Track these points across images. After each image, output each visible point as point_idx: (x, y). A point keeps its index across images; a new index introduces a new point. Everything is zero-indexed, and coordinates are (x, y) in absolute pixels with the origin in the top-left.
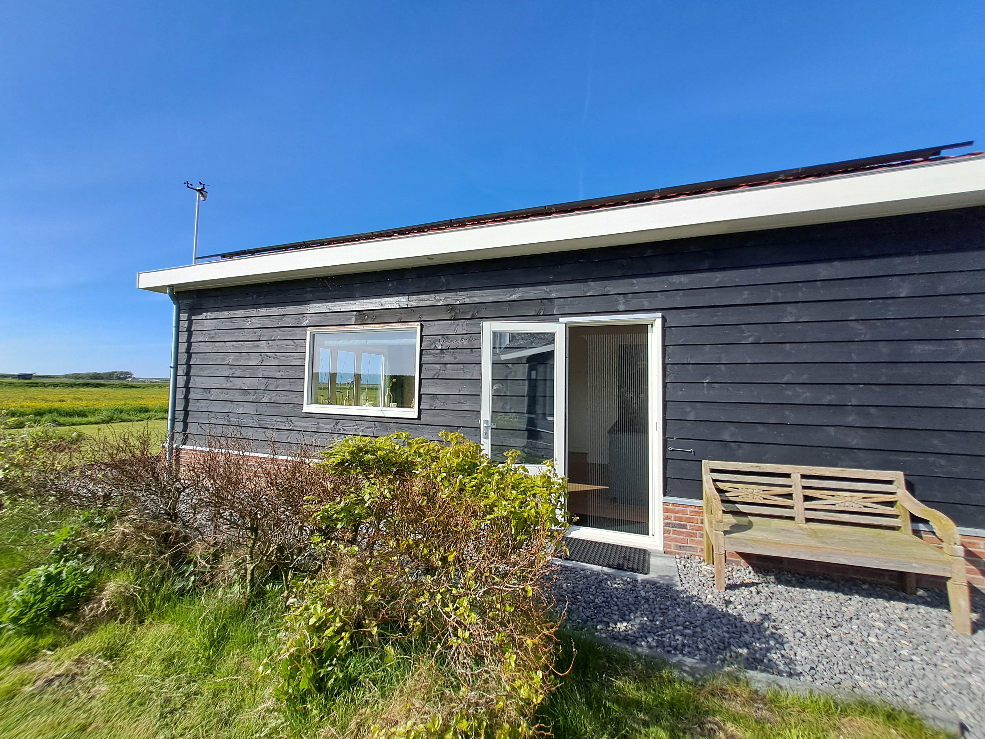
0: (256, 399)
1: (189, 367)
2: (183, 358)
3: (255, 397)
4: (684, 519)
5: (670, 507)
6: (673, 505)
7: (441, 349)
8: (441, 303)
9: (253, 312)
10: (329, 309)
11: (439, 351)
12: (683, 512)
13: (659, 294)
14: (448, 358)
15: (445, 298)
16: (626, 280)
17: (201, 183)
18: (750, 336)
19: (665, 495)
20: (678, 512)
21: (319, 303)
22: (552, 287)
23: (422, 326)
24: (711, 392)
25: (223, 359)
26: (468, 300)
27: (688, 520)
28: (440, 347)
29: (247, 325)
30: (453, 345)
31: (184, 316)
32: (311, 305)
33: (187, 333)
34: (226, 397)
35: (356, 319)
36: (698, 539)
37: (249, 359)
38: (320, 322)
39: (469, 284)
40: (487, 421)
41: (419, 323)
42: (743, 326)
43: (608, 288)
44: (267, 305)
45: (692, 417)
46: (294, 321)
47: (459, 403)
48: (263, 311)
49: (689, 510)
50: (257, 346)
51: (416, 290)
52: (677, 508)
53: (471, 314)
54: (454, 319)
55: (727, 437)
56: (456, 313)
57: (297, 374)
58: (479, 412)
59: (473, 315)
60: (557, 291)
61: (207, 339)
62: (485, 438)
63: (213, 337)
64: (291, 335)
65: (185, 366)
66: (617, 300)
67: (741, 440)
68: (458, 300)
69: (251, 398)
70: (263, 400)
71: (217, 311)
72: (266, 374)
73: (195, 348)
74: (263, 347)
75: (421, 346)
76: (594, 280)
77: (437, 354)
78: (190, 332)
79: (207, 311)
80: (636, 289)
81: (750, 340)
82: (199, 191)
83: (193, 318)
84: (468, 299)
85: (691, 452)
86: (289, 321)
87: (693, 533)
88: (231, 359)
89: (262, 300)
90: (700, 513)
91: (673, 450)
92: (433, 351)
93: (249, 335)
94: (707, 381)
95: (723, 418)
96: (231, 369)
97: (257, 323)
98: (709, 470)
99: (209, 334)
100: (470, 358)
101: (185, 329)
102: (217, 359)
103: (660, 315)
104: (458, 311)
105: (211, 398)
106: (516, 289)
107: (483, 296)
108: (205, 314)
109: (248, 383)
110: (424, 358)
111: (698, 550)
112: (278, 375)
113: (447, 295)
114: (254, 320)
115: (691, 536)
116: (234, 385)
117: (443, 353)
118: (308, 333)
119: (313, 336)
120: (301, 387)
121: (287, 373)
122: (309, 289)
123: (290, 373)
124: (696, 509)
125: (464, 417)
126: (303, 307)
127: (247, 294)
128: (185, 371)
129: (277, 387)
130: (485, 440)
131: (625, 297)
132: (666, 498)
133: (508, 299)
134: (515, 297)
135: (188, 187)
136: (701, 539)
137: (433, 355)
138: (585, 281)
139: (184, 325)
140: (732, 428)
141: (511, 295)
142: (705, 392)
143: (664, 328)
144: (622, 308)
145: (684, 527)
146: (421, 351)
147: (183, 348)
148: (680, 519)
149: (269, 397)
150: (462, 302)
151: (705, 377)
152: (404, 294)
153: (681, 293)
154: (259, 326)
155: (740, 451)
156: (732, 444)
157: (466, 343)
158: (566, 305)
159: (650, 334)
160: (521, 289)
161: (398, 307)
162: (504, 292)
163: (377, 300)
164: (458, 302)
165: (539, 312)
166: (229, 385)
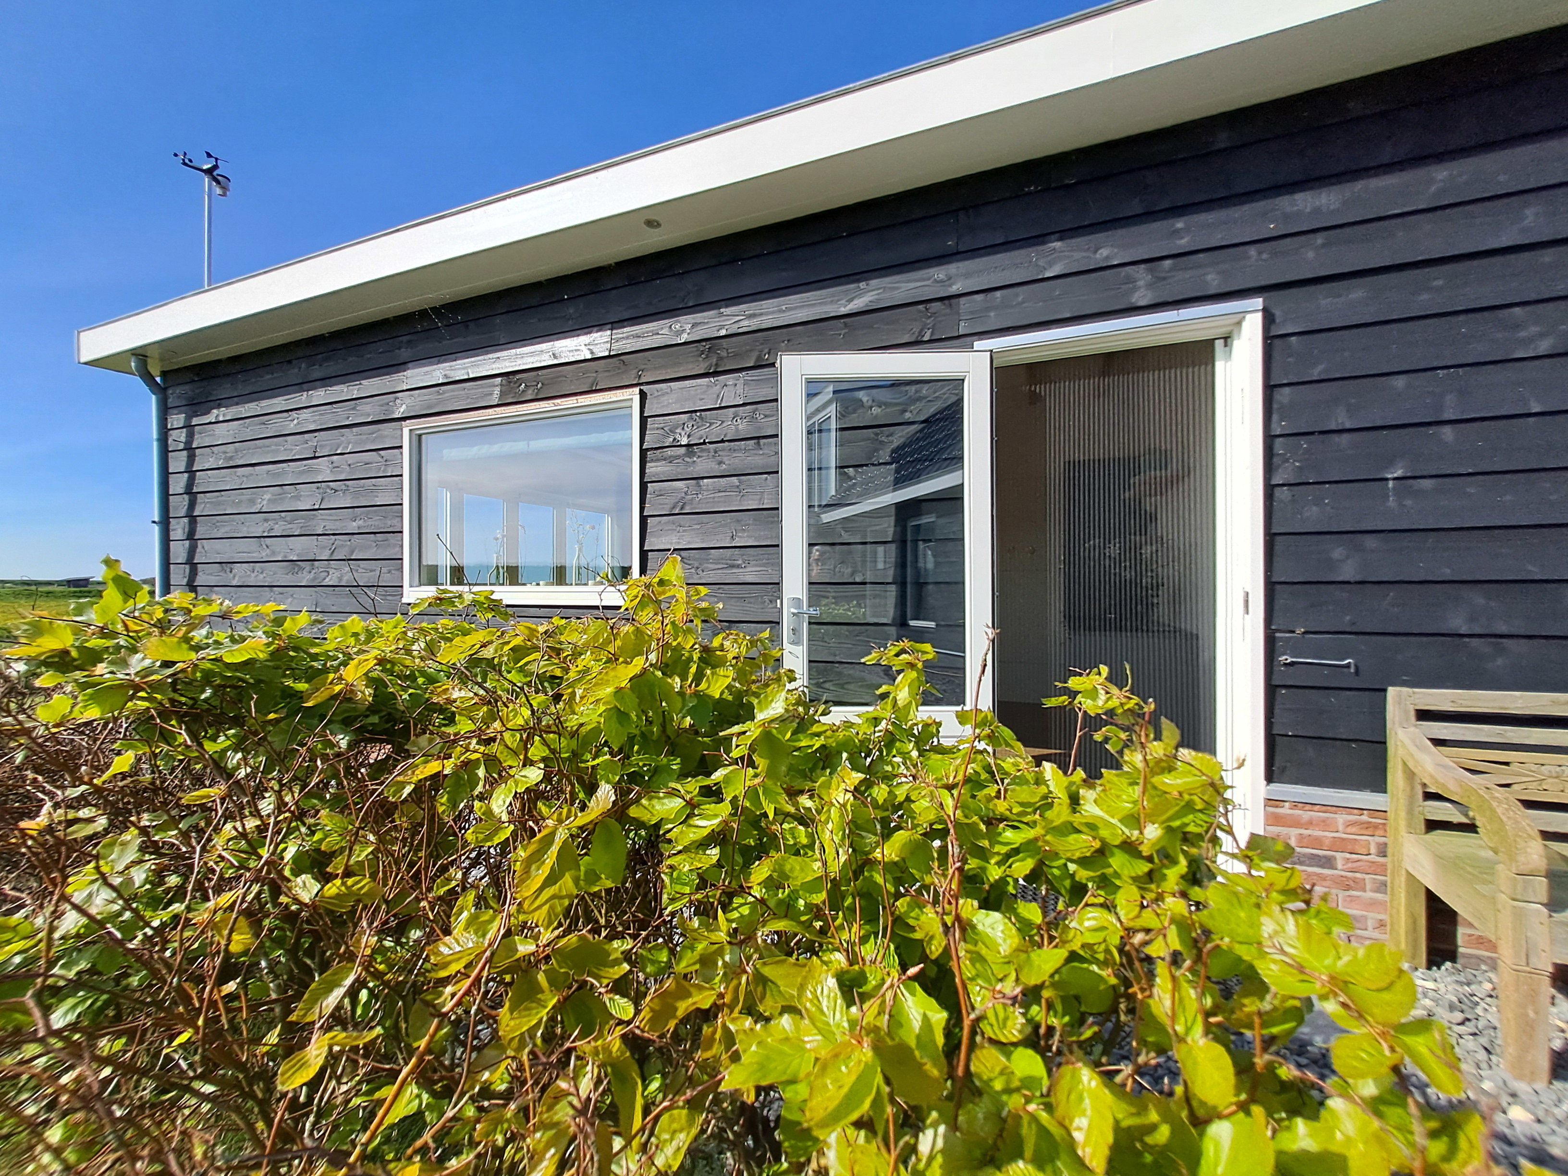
0: (315, 579)
1: (193, 519)
2: (180, 506)
3: (312, 575)
4: (1327, 842)
5: (1286, 810)
6: (1295, 805)
7: (688, 446)
8: (684, 338)
9: (303, 398)
10: (446, 376)
11: (683, 450)
12: (1325, 824)
13: (1252, 251)
14: (703, 464)
15: (694, 325)
16: (1156, 225)
17: (209, 155)
18: (1542, 335)
19: (1270, 778)
20: (1309, 824)
21: (424, 365)
22: (953, 268)
23: (643, 395)
24: (1409, 502)
25: (252, 502)
26: (748, 325)
27: (1340, 845)
28: (684, 441)
29: (292, 427)
30: (715, 432)
31: (177, 420)
32: (409, 373)
33: (185, 453)
34: (260, 580)
35: (502, 394)
36: (1369, 894)
37: (297, 498)
38: (429, 407)
39: (748, 285)
40: (797, 602)
41: (636, 390)
42: (1517, 310)
43: (1104, 252)
44: (326, 381)
45: (1348, 572)
46: (378, 409)
47: (733, 566)
48: (319, 395)
49: (1341, 819)
50: (310, 470)
51: (627, 315)
52: (1306, 815)
53: (755, 355)
54: (716, 374)
55: (1458, 623)
56: (721, 358)
57: (389, 523)
58: (778, 584)
59: (759, 358)
60: (967, 275)
61: (221, 463)
62: (793, 643)
63: (231, 458)
64: (374, 441)
65: (186, 520)
66: (1129, 280)
67: (1503, 629)
68: (722, 327)
69: (305, 578)
70: (327, 582)
71: (237, 404)
72: (331, 527)
73: (202, 482)
74: (323, 470)
75: (642, 441)
76: (1064, 234)
77: (677, 457)
78: (190, 450)
79: (219, 407)
80: (1183, 243)
81: (1544, 346)
82: (209, 172)
83: (195, 421)
84: (746, 323)
85: (1348, 666)
86: (369, 411)
87: (1355, 880)
88: (265, 500)
89: (317, 372)
90: (1376, 827)
91: (1292, 664)
92: (670, 452)
93: (294, 448)
94: (1399, 473)
95: (1447, 573)
96: (266, 520)
97: (307, 420)
98: (1412, 714)
99: (225, 452)
100: (755, 459)
101: (181, 446)
102: (240, 502)
103: (1258, 302)
104: (724, 354)
105: (234, 583)
106: (862, 285)
107: (781, 311)
108: (215, 411)
109: (298, 547)
110: (651, 468)
111: (1370, 924)
112: (353, 527)
113: (698, 317)
114: (305, 414)
115: (1348, 888)
116: (273, 553)
117: (691, 454)
118: (406, 431)
119: (418, 440)
120: (397, 549)
121: (370, 522)
122: (405, 339)
123: (375, 522)
124: (1365, 818)
125: (744, 599)
126: (395, 377)
127: (290, 362)
128: (187, 530)
129: (352, 552)
130: (792, 648)
131: (1151, 271)
132: (1274, 786)
133: (843, 310)
134: (858, 304)
135: (185, 164)
136: (1379, 896)
137: (670, 460)
138: (1040, 239)
139: (178, 437)
140: (1477, 598)
141: (851, 300)
142: (1392, 501)
143: (1270, 340)
144: (1141, 298)
145: (1328, 863)
146: (643, 453)
147: (178, 484)
148: (1317, 843)
149: (337, 574)
150: (734, 329)
151: (1390, 463)
152: (600, 326)
153: (1319, 239)
154: (312, 427)
155: (1500, 662)
156: (1475, 642)
157: (743, 427)
158: (988, 309)
159: (1219, 365)
160: (874, 283)
161: (589, 356)
162: (833, 295)
163: (544, 346)
164: (723, 332)
165: (921, 333)
166: (264, 555)
